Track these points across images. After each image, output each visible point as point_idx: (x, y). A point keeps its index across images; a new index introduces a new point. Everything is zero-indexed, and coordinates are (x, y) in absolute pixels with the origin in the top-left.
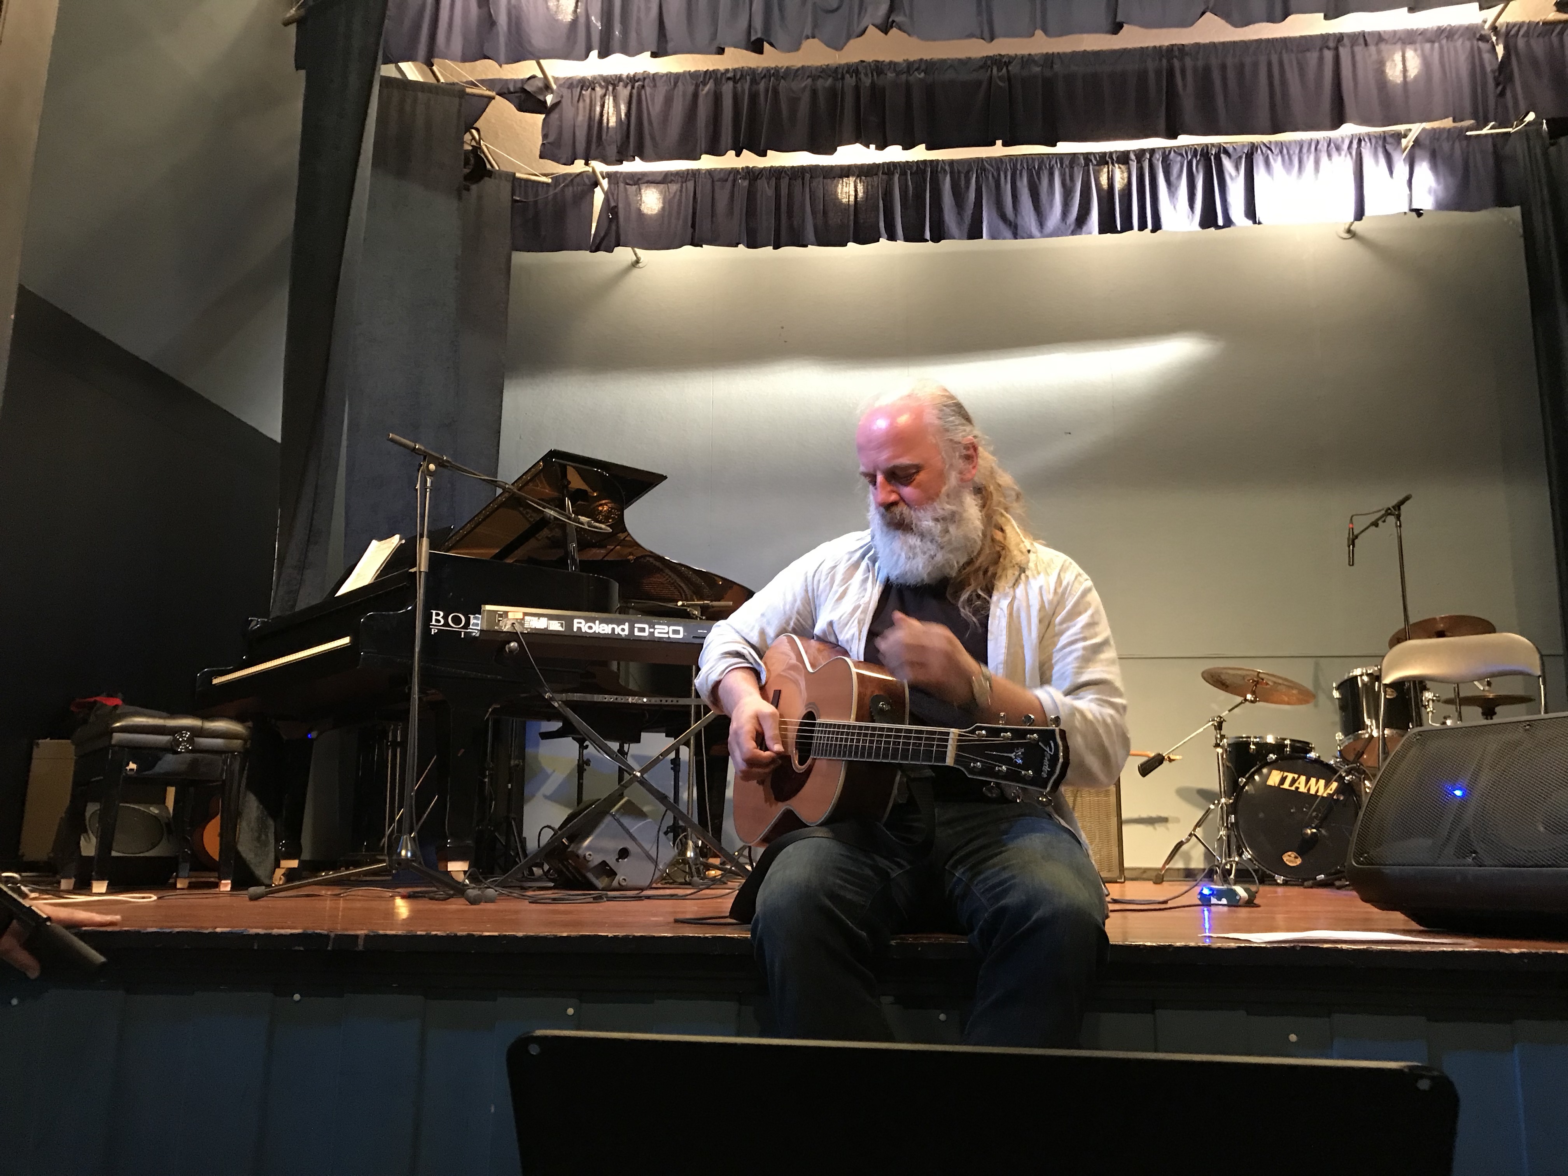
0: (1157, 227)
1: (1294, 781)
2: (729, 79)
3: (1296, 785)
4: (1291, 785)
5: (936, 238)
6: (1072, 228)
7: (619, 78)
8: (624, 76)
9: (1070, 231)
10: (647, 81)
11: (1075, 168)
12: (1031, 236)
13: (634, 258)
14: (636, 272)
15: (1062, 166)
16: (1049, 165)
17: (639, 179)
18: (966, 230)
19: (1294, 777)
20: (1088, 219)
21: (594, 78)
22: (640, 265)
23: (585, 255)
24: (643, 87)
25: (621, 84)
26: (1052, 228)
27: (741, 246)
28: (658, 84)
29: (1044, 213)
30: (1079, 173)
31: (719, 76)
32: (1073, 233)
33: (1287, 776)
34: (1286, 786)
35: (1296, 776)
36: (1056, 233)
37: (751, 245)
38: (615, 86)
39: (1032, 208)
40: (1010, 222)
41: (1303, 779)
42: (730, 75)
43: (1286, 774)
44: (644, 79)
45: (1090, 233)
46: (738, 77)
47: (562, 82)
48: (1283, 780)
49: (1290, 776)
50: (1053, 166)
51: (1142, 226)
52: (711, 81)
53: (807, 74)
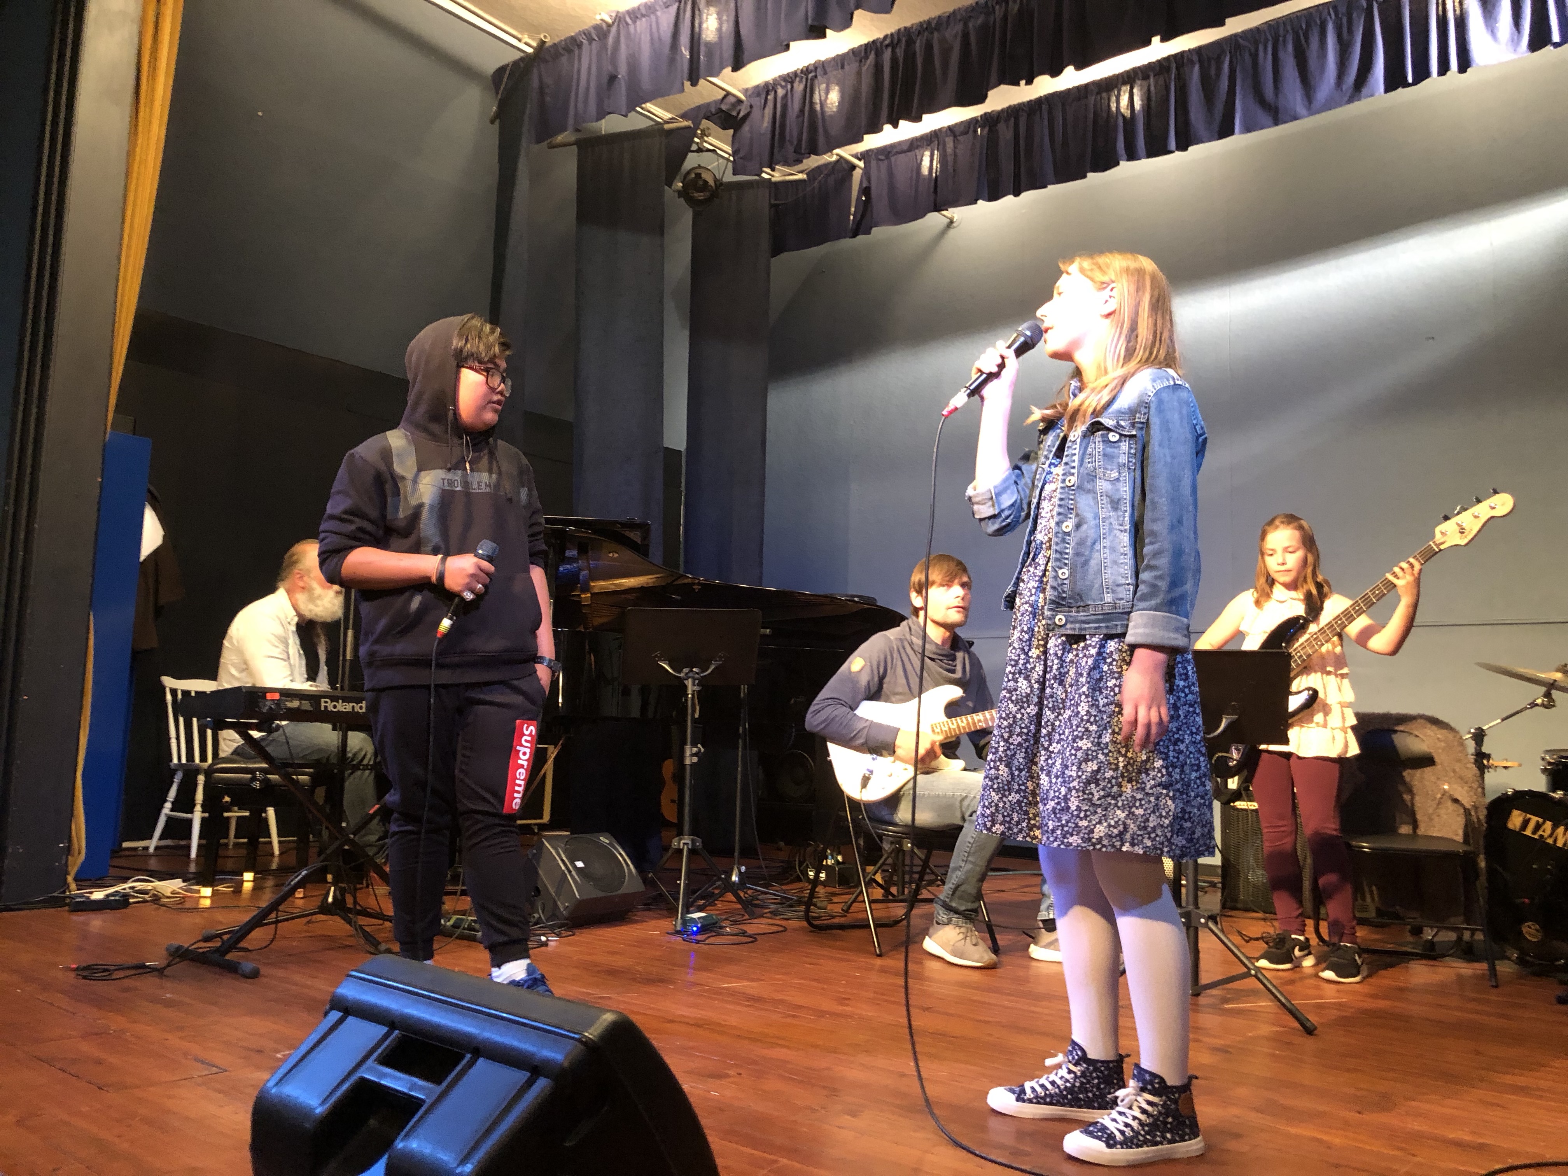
0: (1465, 64)
1: (1538, 827)
2: (887, 46)
3: (1540, 832)
4: (1535, 831)
5: (1183, 146)
6: (1349, 94)
7: (795, 74)
8: (799, 72)
9: (1346, 99)
10: (819, 70)
11: (1355, 15)
12: (1295, 118)
13: (947, 221)
14: (952, 232)
15: (1336, 15)
16: (1320, 18)
17: (889, 152)
18: (1217, 129)
19: (1538, 822)
20: (1370, 76)
21: (775, 80)
22: (954, 225)
23: (847, 243)
24: (816, 77)
25: (798, 79)
26: (1323, 101)
27: (980, 202)
28: (828, 70)
29: (1313, 83)
30: (1359, 18)
31: (879, 45)
32: (1350, 100)
33: (1530, 819)
34: (1528, 832)
35: (1541, 820)
36: (1329, 105)
37: (993, 196)
38: (792, 83)
39: (1298, 80)
40: (1270, 105)
41: (1548, 825)
42: (887, 42)
43: (1529, 816)
44: (816, 68)
45: (1372, 95)
46: (895, 41)
47: (749, 93)
48: (1526, 823)
49: (1534, 819)
50: (1325, 19)
51: (1444, 68)
52: (873, 52)
53: (959, 17)
